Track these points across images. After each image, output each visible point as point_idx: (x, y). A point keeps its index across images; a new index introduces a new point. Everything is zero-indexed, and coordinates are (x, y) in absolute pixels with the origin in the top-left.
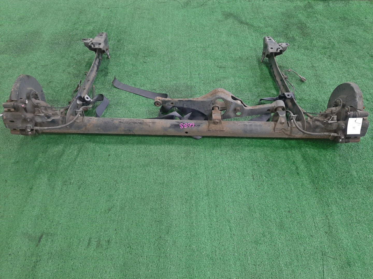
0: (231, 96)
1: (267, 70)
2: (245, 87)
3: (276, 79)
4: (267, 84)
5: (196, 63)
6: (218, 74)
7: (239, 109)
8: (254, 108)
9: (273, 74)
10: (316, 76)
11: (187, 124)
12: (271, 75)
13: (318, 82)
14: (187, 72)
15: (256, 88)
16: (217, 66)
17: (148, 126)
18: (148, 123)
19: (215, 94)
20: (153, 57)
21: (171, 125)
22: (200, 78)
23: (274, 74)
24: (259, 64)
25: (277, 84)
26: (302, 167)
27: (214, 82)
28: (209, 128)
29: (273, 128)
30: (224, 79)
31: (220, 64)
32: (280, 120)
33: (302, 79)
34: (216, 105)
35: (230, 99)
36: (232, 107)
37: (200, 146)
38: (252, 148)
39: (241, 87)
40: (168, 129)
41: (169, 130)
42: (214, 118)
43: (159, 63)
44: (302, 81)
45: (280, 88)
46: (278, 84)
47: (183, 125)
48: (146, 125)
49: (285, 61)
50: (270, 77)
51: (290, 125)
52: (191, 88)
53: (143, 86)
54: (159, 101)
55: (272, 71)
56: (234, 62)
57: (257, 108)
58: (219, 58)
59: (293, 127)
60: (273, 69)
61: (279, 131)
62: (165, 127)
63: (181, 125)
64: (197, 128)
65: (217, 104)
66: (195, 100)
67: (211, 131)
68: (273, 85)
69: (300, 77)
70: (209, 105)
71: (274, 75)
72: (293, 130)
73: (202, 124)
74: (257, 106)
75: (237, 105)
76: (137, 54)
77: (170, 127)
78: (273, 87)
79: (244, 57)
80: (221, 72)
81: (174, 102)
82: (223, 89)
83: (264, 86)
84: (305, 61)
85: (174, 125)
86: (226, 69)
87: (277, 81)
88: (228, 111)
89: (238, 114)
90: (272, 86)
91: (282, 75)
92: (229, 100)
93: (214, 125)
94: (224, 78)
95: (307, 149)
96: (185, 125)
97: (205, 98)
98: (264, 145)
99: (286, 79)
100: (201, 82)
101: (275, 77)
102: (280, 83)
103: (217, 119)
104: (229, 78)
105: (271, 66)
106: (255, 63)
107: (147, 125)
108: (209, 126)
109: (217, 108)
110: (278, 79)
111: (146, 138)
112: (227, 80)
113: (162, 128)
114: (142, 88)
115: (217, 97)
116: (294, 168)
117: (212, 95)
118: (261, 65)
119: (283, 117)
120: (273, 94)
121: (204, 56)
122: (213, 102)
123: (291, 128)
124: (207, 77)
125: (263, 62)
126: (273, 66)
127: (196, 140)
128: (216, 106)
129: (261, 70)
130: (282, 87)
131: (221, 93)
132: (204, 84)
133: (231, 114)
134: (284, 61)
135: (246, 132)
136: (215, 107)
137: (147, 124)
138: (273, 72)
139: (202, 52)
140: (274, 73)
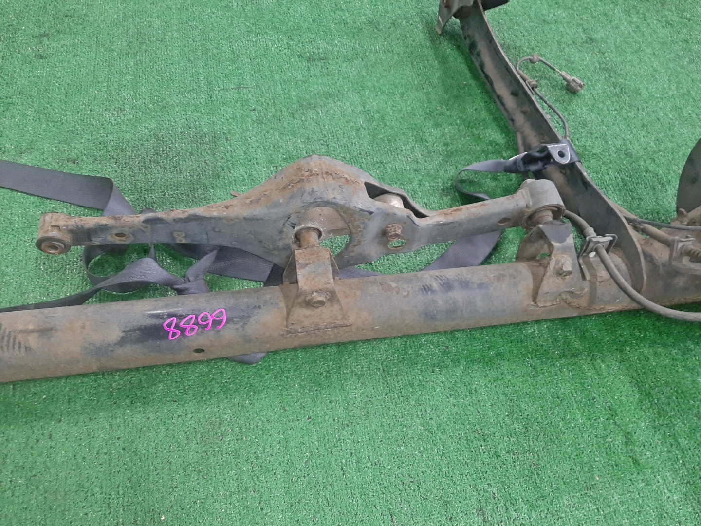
0: (366, 184)
1: (460, 59)
2: (398, 124)
3: (494, 91)
4: (470, 110)
5: (226, 47)
6: (304, 82)
7: (399, 232)
8: (450, 219)
9: (481, 72)
10: (607, 69)
11: (197, 317)
12: (476, 77)
13: (618, 90)
14: (198, 83)
15: (437, 125)
16: (300, 56)
17: (23, 350)
18: (20, 338)
19: (299, 185)
20: (73, 36)
21: (124, 332)
22: (244, 103)
23: (484, 72)
24: (433, 41)
25: (502, 108)
26: (642, 428)
27: (292, 115)
28: (291, 322)
29: (530, 292)
30: (327, 99)
31: (308, 47)
32: (558, 262)
33: (573, 84)
34: (310, 225)
35: (362, 201)
36: (374, 227)
37: (263, 395)
38: (458, 371)
39: (386, 125)
40: (112, 351)
41: (120, 351)
42: (305, 288)
43: (93, 54)
44: (571, 90)
45: (513, 120)
46: (503, 104)
47: (177, 327)
48: (11, 345)
49: (509, 28)
50: (472, 82)
51: (588, 277)
52: (215, 140)
53: (30, 149)
54: (55, 233)
55: (477, 64)
56: (354, 37)
57: (463, 217)
58: (302, 25)
59: (599, 279)
60: (478, 55)
61: (550, 301)
62: (98, 345)
63: (169, 325)
64: (241, 329)
65: (312, 220)
66: (215, 214)
67: (301, 332)
68: (489, 110)
69: (565, 79)
70: (281, 232)
71: (487, 77)
72: (601, 290)
73: (260, 307)
74: (461, 210)
75: (389, 216)
76: (10, 28)
77: (123, 342)
78: (489, 118)
79: (382, 21)
80: (315, 75)
81: (126, 229)
82: (328, 162)
83: (460, 118)
84: (565, 25)
85: (140, 329)
86: (330, 62)
87: (499, 97)
88: (359, 242)
89: (395, 243)
90: (484, 114)
91: (519, 77)
92: (360, 206)
93: (307, 312)
94: (328, 95)
95: (646, 351)
96: (187, 323)
97: (258, 200)
98: (498, 354)
99: (533, 88)
100: (247, 116)
101: (491, 83)
102: (510, 102)
103: (319, 291)
104: (343, 94)
105: (473, 46)
106: (420, 36)
107: (17, 347)
108: (288, 314)
109: (314, 235)
110: (502, 89)
111: (33, 390)
112: (339, 103)
113: (86, 348)
114: (25, 160)
115: (307, 198)
116: (619, 440)
117: (284, 188)
118: (440, 44)
119: (564, 250)
120: (494, 144)
121: (252, 21)
122: (293, 219)
123: (592, 284)
124: (267, 95)
125: (444, 32)
126: (482, 46)
127: (246, 366)
128: (310, 228)
129: (443, 60)
130: (520, 119)
131: (321, 180)
132: (259, 122)
133: (371, 249)
134: (505, 28)
135: (433, 318)
136: (305, 234)
137: (15, 339)
138: (482, 66)
139: (244, 10)
140: (485, 70)
